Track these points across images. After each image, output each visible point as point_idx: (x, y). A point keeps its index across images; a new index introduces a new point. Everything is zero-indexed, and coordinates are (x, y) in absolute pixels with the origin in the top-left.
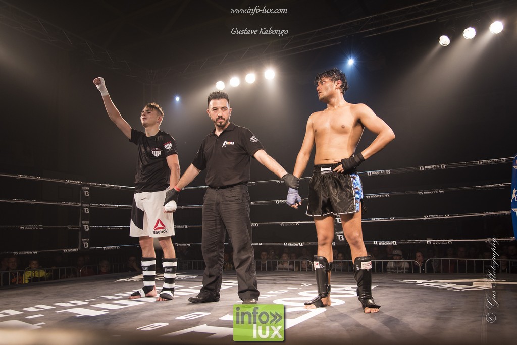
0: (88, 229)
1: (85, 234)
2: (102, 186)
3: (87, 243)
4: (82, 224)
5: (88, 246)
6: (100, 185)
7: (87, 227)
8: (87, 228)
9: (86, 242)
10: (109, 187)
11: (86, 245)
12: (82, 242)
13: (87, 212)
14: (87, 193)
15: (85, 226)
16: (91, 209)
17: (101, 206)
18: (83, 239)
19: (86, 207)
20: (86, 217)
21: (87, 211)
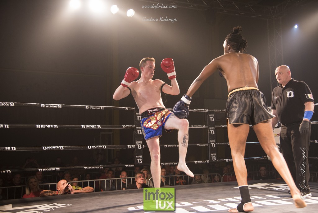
0: (215, 146)
1: (213, 150)
2: (222, 111)
3: (215, 157)
4: (210, 142)
5: (215, 159)
6: (220, 111)
7: (213, 144)
9: (213, 156)
11: (214, 158)
12: (211, 156)
13: (213, 133)
14: (212, 119)
16: (215, 130)
17: (221, 127)
18: (211, 154)
19: (212, 130)
20: (212, 137)
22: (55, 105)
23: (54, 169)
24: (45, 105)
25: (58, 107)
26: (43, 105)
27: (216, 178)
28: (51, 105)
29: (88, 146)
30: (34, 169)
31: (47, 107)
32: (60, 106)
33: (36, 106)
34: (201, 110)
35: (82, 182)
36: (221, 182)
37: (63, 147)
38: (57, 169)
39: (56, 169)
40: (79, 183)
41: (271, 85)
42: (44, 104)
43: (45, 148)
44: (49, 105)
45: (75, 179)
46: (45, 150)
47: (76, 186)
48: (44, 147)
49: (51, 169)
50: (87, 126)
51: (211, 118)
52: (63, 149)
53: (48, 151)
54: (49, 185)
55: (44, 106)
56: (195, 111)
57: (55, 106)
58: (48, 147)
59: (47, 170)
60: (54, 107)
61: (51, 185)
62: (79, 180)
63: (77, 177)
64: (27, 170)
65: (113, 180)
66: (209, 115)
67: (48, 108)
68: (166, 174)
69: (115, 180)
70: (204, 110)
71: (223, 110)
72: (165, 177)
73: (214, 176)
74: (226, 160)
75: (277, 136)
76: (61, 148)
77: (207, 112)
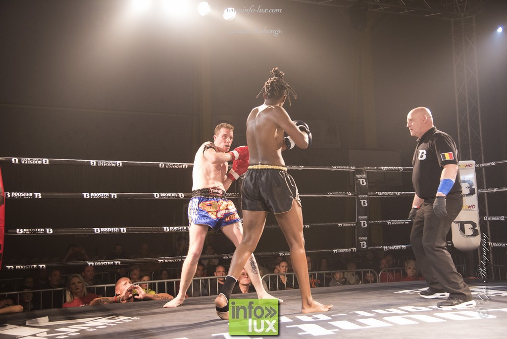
0: (366, 226)
1: (363, 232)
2: (377, 169)
3: (365, 243)
4: (359, 220)
5: (366, 246)
6: (375, 170)
8: (364, 224)
9: (363, 241)
10: (387, 170)
11: (364, 245)
12: (359, 241)
14: (363, 182)
15: (362, 222)
17: (377, 195)
18: (360, 238)
19: (363, 199)
21: (364, 203)
22: (112, 161)
23: (112, 263)
24: (97, 163)
25: (116, 165)
26: (93, 162)
27: (369, 276)
28: (106, 163)
29: (165, 228)
30: (82, 263)
31: (99, 165)
32: (119, 163)
33: (82, 164)
34: (344, 167)
35: (155, 283)
36: (376, 282)
37: (125, 229)
38: (116, 262)
39: (114, 263)
40: (150, 284)
41: (458, 126)
42: (95, 161)
43: (97, 230)
44: (103, 163)
45: (146, 278)
46: (97, 234)
47: (146, 290)
48: (95, 229)
49: (106, 263)
50: (162, 194)
51: (361, 180)
52: (125, 231)
53: (102, 235)
54: (104, 287)
55: (95, 164)
56: (334, 169)
57: (111, 163)
58: (103, 229)
59: (100, 264)
60: (110, 165)
61: (107, 287)
62: (151, 280)
63: (148, 275)
64: (70, 263)
65: (205, 279)
66: (357, 176)
67: (101, 166)
68: (288, 269)
69: (207, 279)
70: (348, 167)
71: (380, 168)
72: (287, 276)
73: (365, 273)
74: (385, 247)
75: (469, 208)
76: (122, 231)
77: (353, 172)
